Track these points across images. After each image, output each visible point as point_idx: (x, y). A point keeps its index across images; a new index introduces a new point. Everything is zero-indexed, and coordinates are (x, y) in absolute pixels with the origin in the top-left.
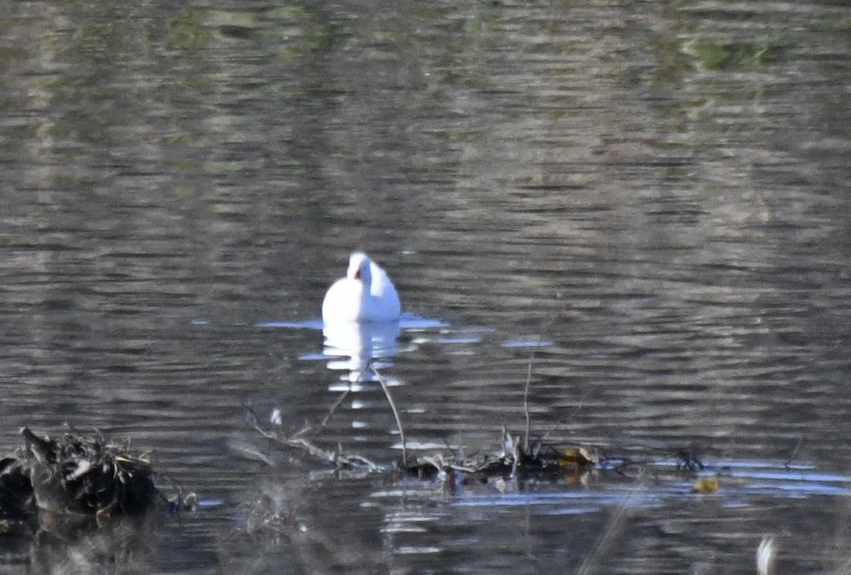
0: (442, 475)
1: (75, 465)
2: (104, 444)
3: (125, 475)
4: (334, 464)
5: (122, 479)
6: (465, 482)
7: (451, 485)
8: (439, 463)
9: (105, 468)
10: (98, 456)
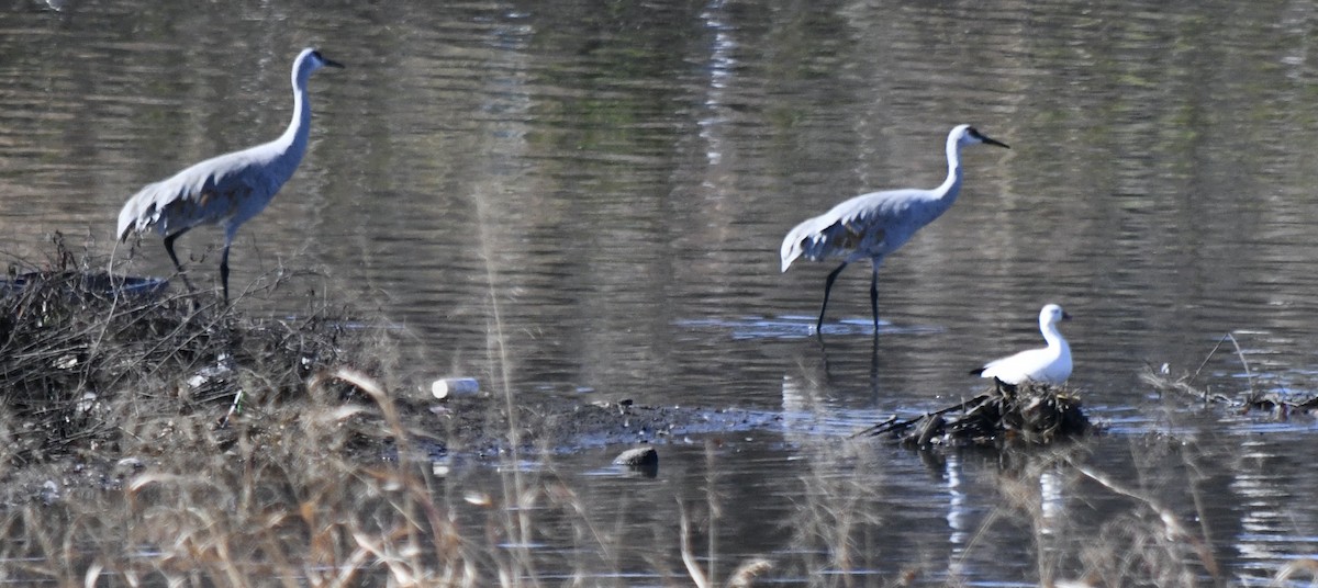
0: (1277, 408)
1: (1029, 401)
2: (1049, 386)
3: (1064, 407)
4: (1204, 400)
5: (1061, 410)
6: (1293, 413)
7: (1284, 418)
8: (1276, 400)
9: (1050, 403)
10: (1045, 395)
